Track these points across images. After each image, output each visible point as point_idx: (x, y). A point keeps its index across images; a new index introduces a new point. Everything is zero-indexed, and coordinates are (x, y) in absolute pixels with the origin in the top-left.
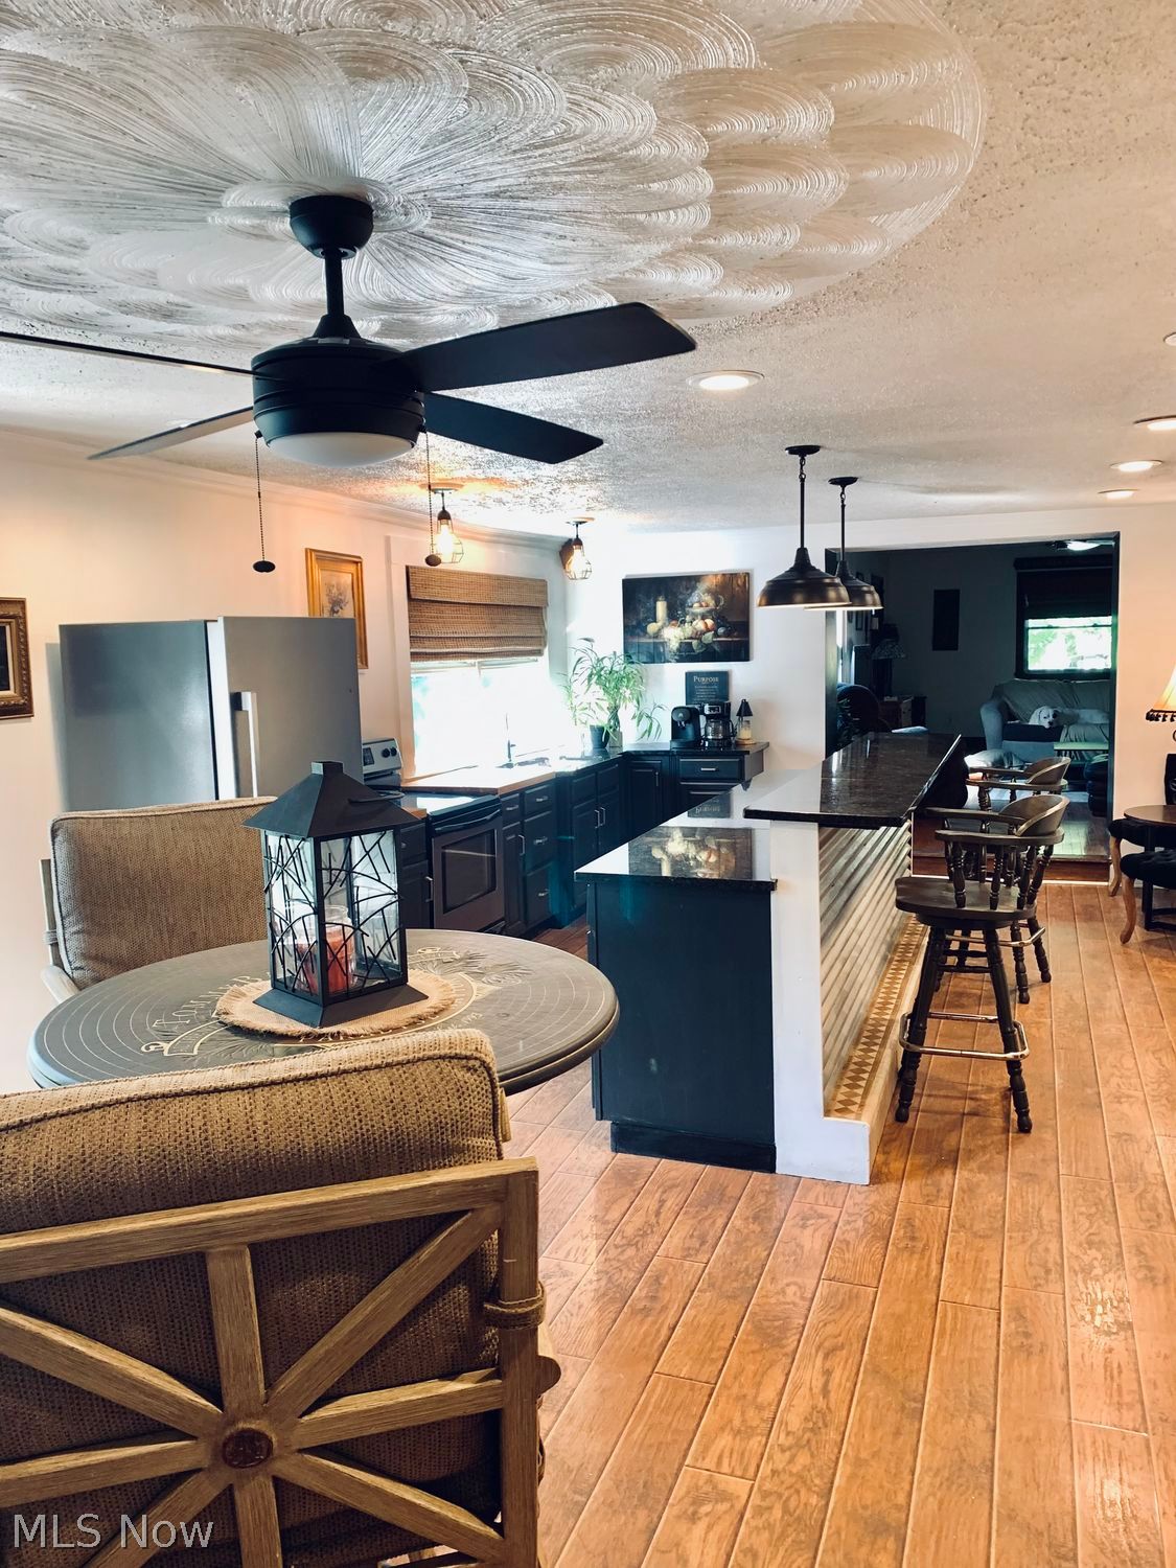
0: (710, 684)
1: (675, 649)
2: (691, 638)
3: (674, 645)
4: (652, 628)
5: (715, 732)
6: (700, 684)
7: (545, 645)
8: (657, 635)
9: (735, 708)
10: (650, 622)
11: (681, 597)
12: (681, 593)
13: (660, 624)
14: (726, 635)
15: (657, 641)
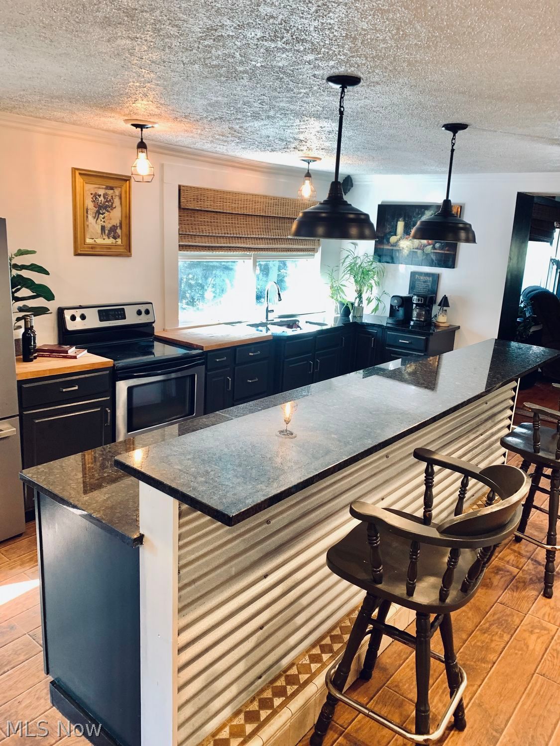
0: (425, 282)
1: (406, 255)
3: (406, 252)
4: (393, 239)
5: (419, 315)
6: (419, 280)
8: (396, 244)
10: (392, 236)
11: (414, 219)
12: (414, 217)
13: (398, 237)
14: (441, 248)
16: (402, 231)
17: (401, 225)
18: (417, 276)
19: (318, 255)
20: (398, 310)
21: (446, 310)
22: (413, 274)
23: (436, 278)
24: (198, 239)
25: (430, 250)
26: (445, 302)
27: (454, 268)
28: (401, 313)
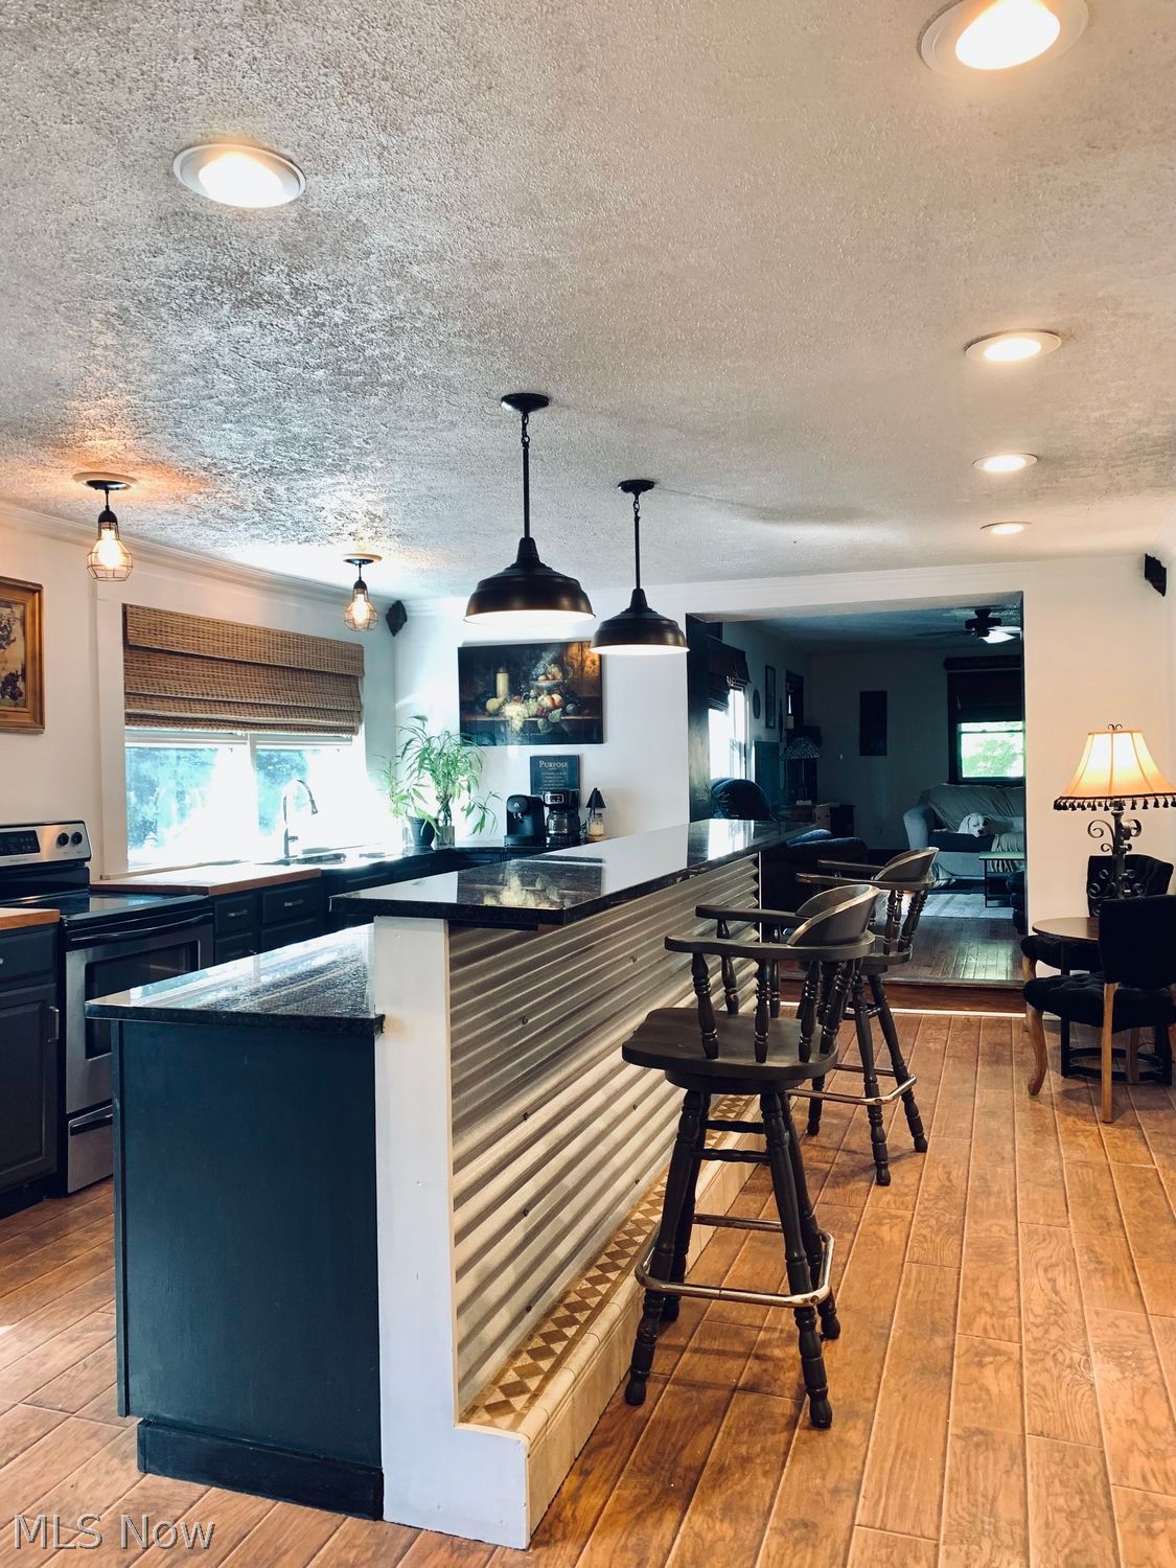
0: (558, 770)
1: (518, 728)
2: (536, 716)
3: (517, 724)
4: (492, 704)
5: (558, 826)
6: (547, 770)
7: (360, 721)
8: (498, 712)
9: (586, 796)
10: (489, 698)
11: (524, 668)
12: (524, 664)
13: (501, 700)
14: (577, 712)
15: (496, 719)
16: (506, 689)
17: (502, 681)
18: (542, 763)
19: (359, 739)
20: (522, 821)
21: (600, 814)
22: (534, 760)
23: (574, 762)
24: (157, 703)
25: (558, 716)
26: (597, 800)
27: (602, 743)
28: (528, 824)
